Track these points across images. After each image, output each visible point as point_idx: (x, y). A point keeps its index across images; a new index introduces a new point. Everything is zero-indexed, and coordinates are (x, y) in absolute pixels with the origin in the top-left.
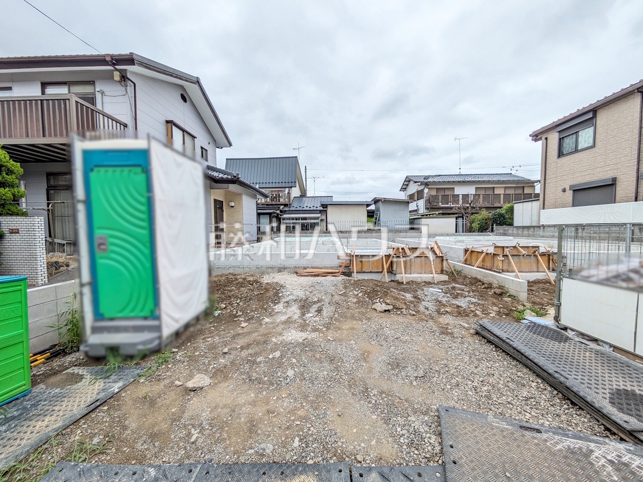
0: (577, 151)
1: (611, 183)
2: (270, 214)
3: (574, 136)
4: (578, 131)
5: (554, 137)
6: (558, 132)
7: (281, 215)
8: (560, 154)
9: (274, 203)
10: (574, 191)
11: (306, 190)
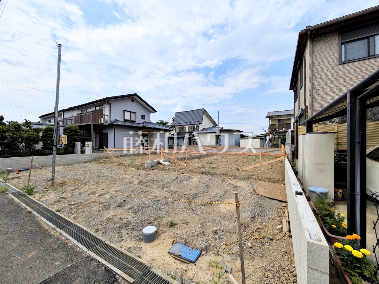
11: (219, 123)
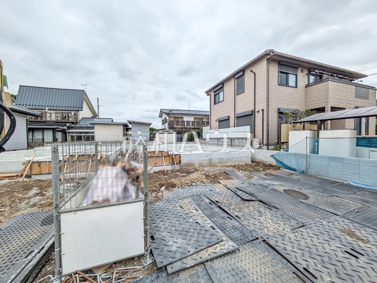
0: (219, 102)
1: (227, 118)
2: (53, 129)
3: (218, 95)
4: (219, 93)
5: (213, 94)
6: (214, 92)
7: (68, 130)
8: (215, 103)
9: (64, 121)
10: (219, 121)
11: (98, 114)
